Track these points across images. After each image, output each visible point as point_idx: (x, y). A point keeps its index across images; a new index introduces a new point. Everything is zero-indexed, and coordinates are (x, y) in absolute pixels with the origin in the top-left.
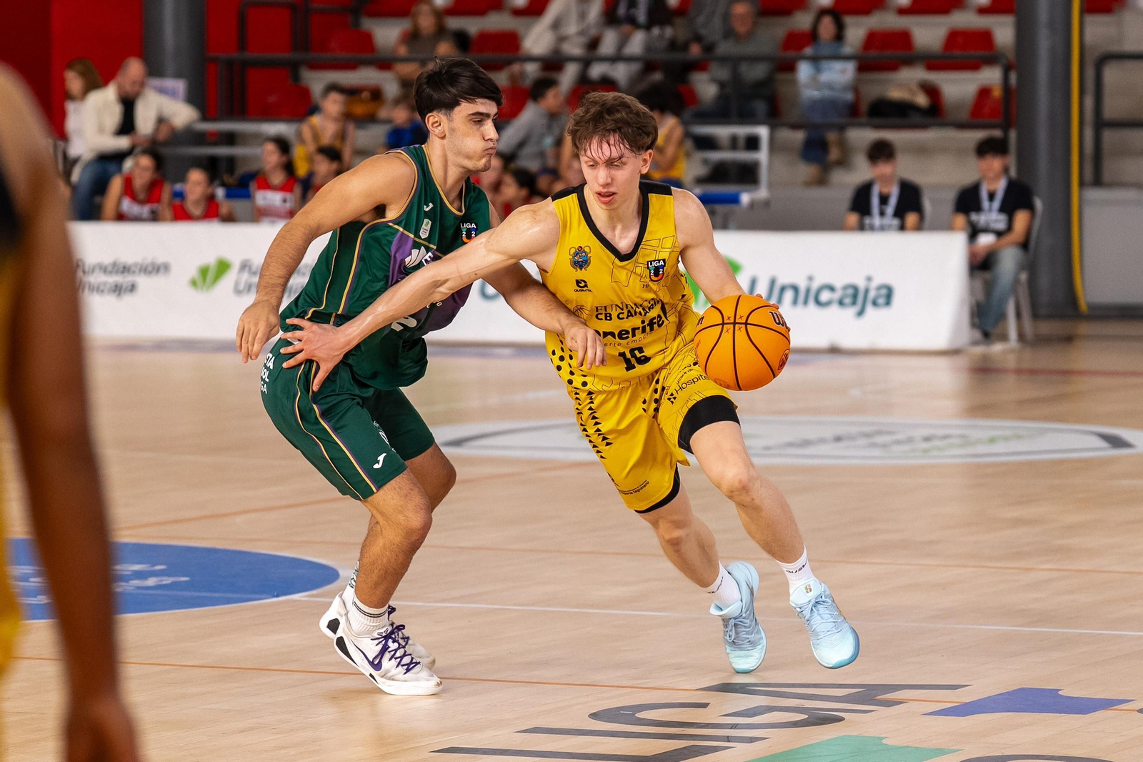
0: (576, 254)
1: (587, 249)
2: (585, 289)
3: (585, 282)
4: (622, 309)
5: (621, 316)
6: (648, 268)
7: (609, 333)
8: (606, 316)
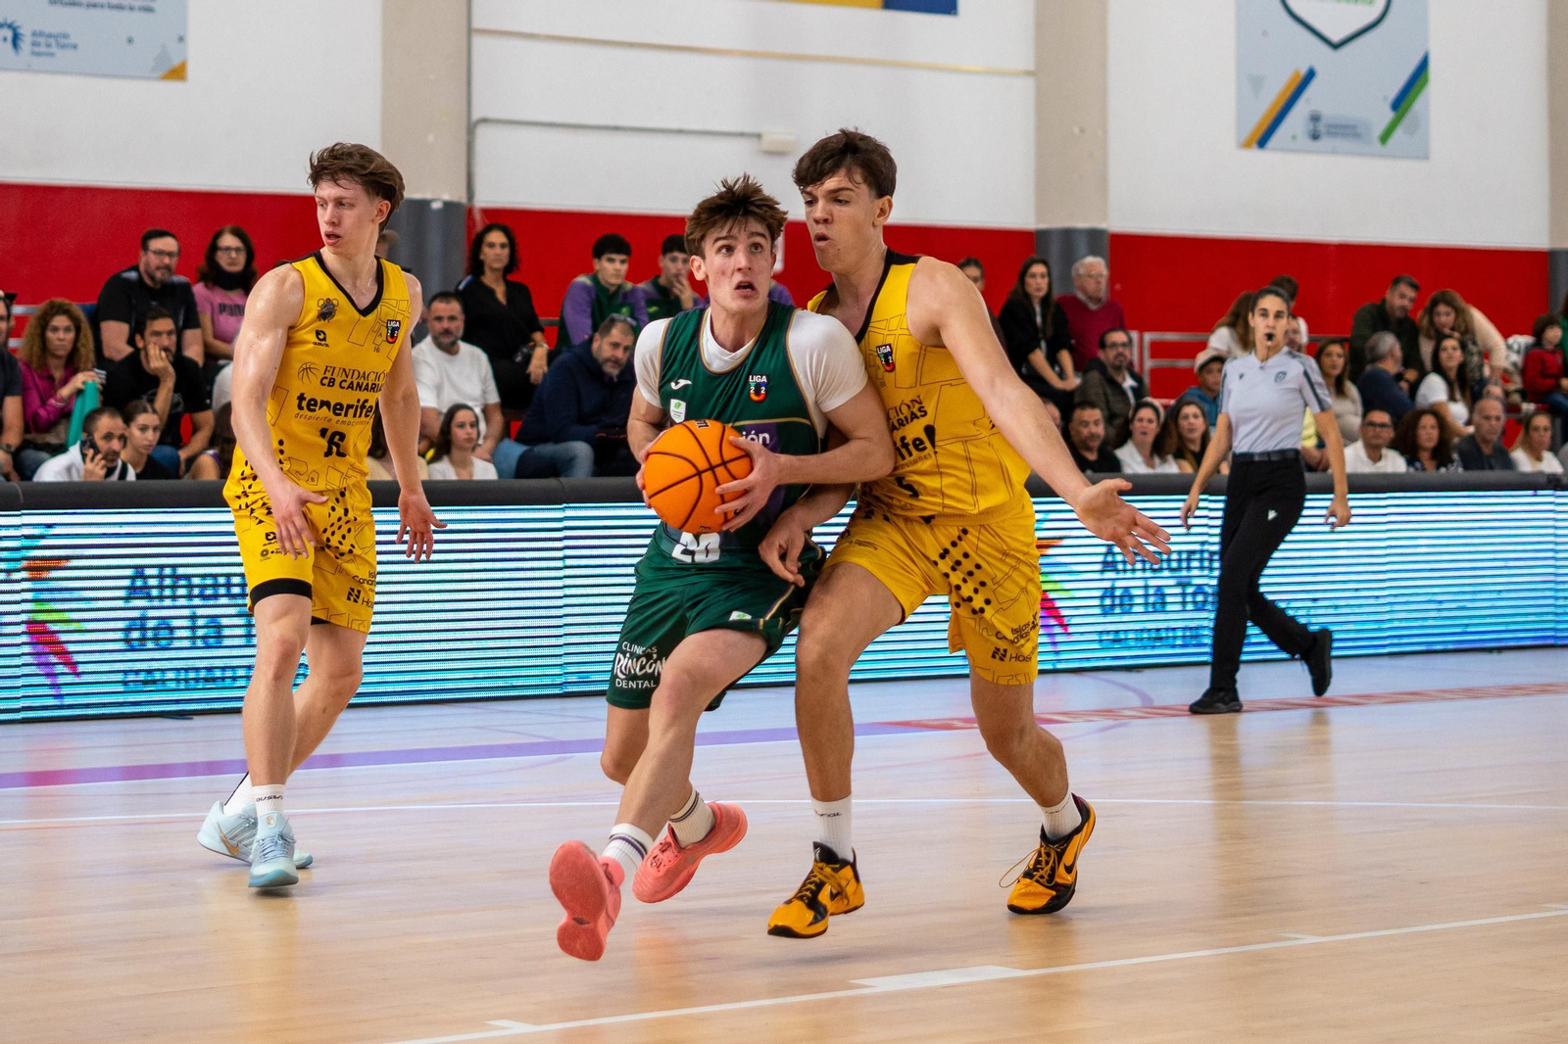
0: (324, 306)
1: (335, 302)
2: (323, 343)
3: (324, 334)
4: (347, 376)
5: (344, 384)
6: (387, 327)
7: (325, 403)
8: (330, 382)
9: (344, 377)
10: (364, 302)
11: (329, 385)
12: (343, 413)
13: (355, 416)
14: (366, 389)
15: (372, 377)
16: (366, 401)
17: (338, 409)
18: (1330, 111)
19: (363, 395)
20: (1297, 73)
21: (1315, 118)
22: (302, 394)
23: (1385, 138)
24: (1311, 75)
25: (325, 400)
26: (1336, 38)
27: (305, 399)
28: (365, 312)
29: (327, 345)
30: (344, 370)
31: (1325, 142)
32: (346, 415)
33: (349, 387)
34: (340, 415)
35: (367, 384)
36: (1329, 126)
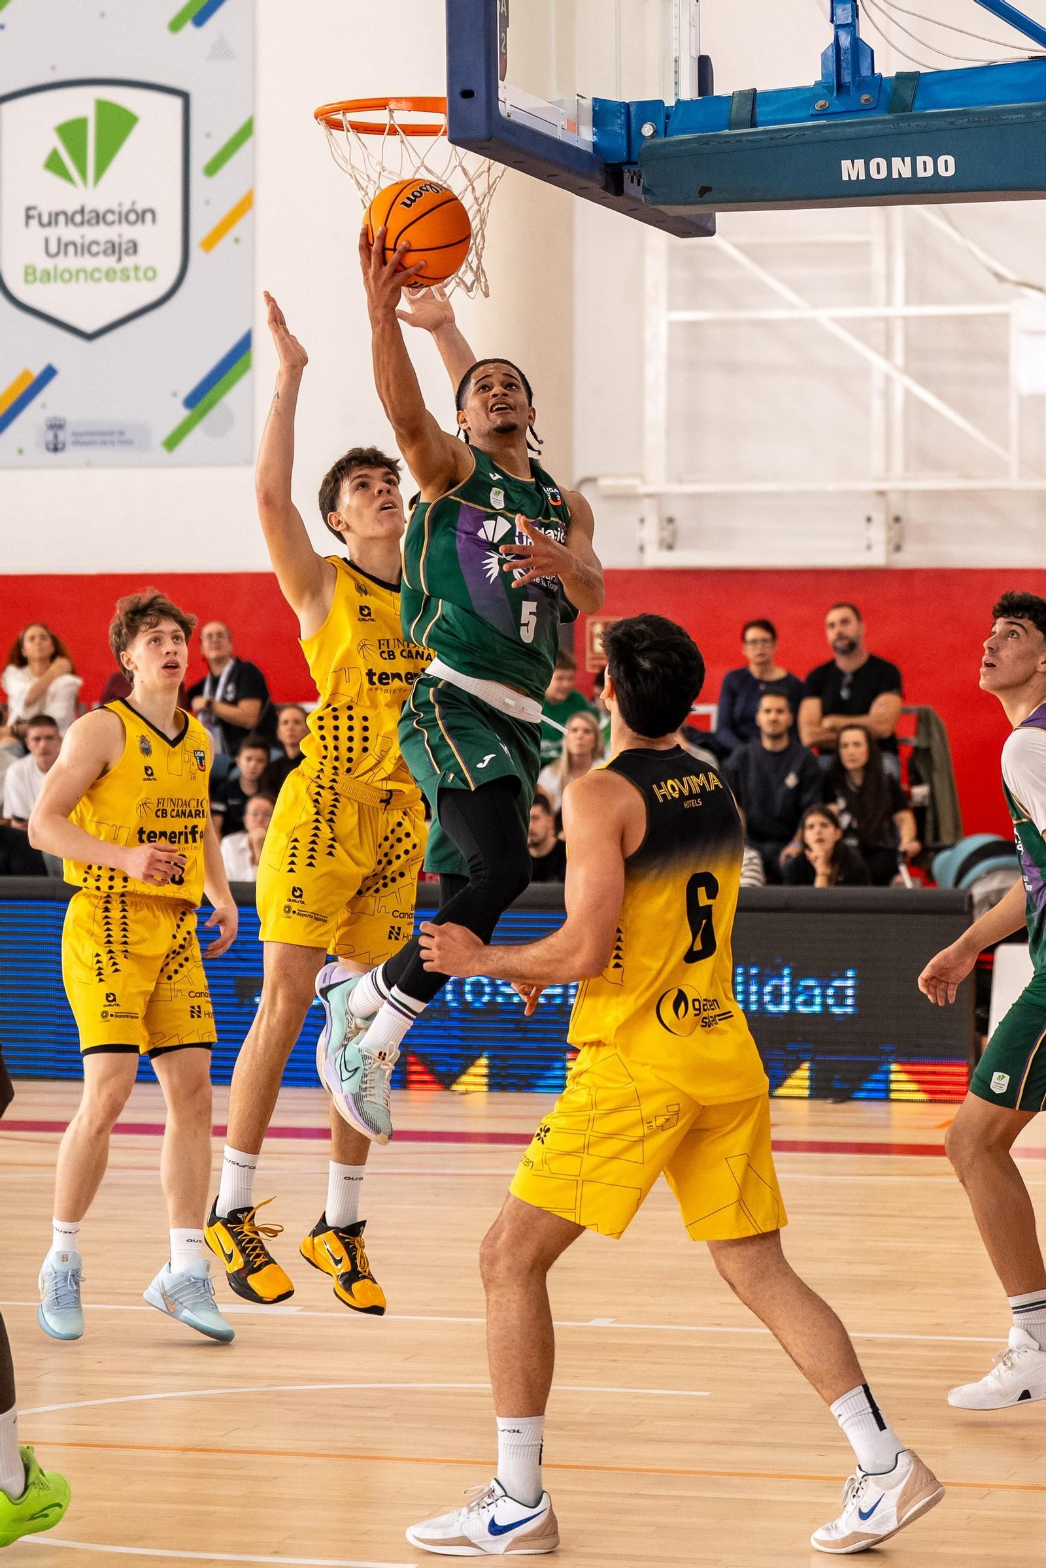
0: (142, 743)
1: (149, 739)
2: (151, 777)
3: (151, 769)
4: (174, 805)
5: (173, 813)
6: (196, 757)
7: (163, 834)
8: (163, 813)
9: (173, 807)
10: (172, 735)
11: (163, 817)
12: (177, 840)
13: (186, 841)
14: (190, 815)
15: (193, 804)
16: (196, 826)
17: (173, 837)
18: (76, 415)
19: (190, 822)
20: (26, 373)
21: (56, 426)
22: (142, 829)
23: (172, 443)
24: (49, 373)
25: (163, 830)
26: (89, 328)
27: (144, 832)
28: (174, 743)
29: (155, 779)
30: (171, 800)
31: (70, 454)
32: (179, 842)
33: (177, 816)
34: (175, 842)
35: (190, 811)
36: (75, 434)
